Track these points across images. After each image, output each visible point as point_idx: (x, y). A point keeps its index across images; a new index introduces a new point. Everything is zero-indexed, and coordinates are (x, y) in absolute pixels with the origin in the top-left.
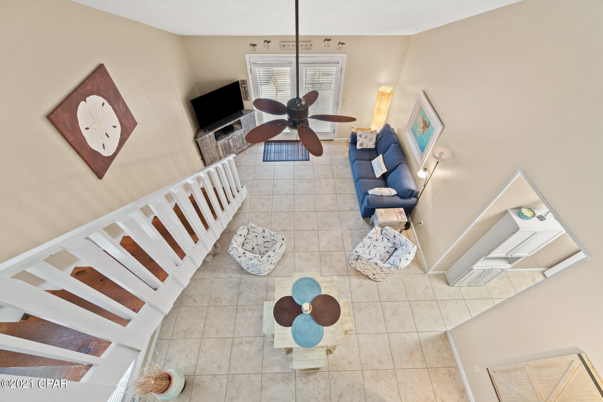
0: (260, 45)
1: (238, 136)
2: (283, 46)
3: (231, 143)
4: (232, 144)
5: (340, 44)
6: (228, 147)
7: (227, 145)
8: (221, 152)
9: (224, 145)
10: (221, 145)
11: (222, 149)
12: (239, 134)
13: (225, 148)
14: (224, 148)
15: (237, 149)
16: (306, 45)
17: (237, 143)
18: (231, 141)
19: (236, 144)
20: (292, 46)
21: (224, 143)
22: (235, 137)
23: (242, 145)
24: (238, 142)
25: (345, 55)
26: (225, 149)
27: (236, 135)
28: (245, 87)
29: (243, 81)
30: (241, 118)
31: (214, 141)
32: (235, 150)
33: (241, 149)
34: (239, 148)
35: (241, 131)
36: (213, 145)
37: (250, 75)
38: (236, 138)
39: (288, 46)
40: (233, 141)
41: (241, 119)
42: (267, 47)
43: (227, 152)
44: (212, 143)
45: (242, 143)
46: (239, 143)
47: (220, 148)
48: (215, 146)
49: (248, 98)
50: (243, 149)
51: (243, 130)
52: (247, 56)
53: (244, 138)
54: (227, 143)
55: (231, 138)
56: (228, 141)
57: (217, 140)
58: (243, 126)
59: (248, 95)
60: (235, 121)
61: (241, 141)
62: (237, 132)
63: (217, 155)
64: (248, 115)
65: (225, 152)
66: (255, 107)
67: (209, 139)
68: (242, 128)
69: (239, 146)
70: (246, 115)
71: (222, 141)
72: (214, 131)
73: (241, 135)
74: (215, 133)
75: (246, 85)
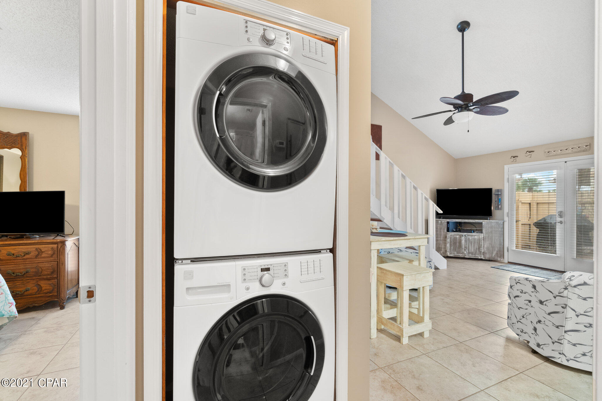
0: (522, 155)
1: (475, 239)
2: (548, 152)
3: (463, 242)
6: (458, 244)
7: (458, 241)
8: (448, 245)
9: (454, 239)
10: (450, 238)
11: (450, 243)
12: (476, 237)
13: (455, 243)
15: (469, 253)
17: (470, 246)
18: (463, 238)
19: (469, 246)
20: (559, 151)
22: (470, 238)
23: (477, 252)
24: (473, 246)
27: (472, 236)
28: (498, 195)
29: (498, 190)
30: (484, 222)
31: (444, 229)
32: (465, 252)
33: (474, 255)
34: (472, 254)
35: (479, 235)
36: (442, 233)
37: (506, 184)
38: (472, 239)
39: (554, 151)
40: (466, 241)
41: (483, 223)
42: (530, 156)
44: (442, 230)
45: (478, 249)
47: (448, 240)
48: (444, 235)
49: (500, 206)
50: (477, 258)
51: (483, 236)
52: (506, 167)
53: (482, 244)
54: (458, 239)
55: (465, 236)
56: (461, 237)
57: (448, 231)
58: (484, 231)
59: (500, 204)
60: (475, 220)
61: (476, 246)
62: (474, 234)
63: (443, 246)
64: (494, 222)
65: (452, 248)
66: (506, 219)
67: (440, 225)
68: (482, 233)
69: (472, 250)
70: (491, 221)
71: (453, 233)
72: (448, 220)
73: (479, 240)
74: (448, 223)
75: (500, 193)
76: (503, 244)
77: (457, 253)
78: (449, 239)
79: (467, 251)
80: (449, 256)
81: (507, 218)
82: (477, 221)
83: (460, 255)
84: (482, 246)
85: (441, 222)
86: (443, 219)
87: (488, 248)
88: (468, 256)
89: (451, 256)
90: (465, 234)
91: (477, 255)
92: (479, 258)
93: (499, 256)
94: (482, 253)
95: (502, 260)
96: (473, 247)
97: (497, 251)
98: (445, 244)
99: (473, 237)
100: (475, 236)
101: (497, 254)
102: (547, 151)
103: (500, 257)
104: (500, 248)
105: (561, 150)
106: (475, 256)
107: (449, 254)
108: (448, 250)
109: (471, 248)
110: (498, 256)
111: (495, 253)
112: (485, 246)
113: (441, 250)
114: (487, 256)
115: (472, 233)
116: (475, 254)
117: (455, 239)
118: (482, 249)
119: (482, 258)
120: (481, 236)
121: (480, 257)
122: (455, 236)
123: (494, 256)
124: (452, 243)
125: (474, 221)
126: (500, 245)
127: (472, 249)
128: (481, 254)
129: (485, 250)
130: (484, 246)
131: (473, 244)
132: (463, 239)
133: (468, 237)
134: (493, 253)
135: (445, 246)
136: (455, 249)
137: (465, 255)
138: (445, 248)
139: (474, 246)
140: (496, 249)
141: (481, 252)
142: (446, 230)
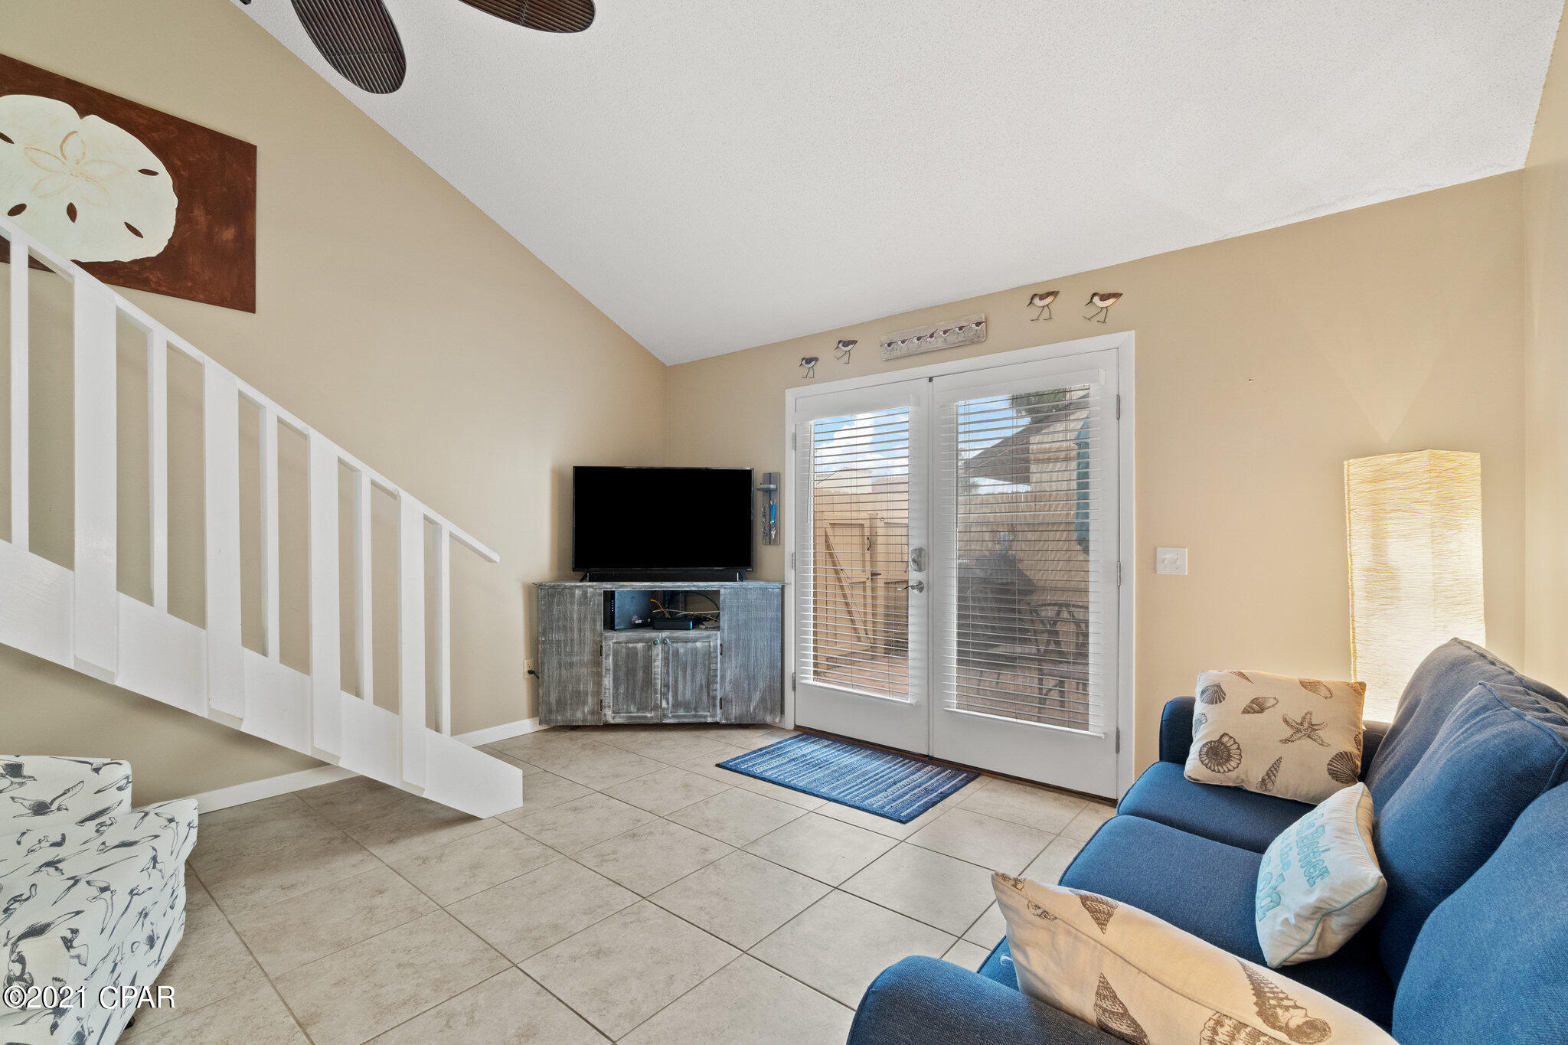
0: (827, 354)
1: (695, 652)
2: (889, 345)
3: (658, 665)
4: (659, 670)
5: (1096, 299)
6: (640, 675)
7: (641, 663)
8: (608, 682)
9: (628, 655)
10: (616, 654)
11: (615, 672)
12: (699, 644)
13: (631, 673)
14: (624, 669)
15: (677, 705)
16: (961, 328)
17: (680, 679)
18: (658, 650)
19: (676, 681)
20: (915, 340)
21: (628, 648)
22: (682, 650)
23: (701, 699)
24: (689, 678)
25: (1127, 339)
26: (627, 675)
27: (686, 641)
28: (769, 491)
29: (770, 474)
30: (725, 589)
31: (594, 621)
32: (664, 705)
33: (693, 713)
34: (687, 706)
35: (708, 637)
36: (588, 634)
37: (790, 456)
38: (686, 654)
39: (903, 342)
40: (666, 660)
41: (722, 591)
42: (845, 359)
43: (634, 694)
44: (587, 626)
45: (705, 690)
46: (693, 681)
47: (609, 662)
48: (595, 642)
49: (773, 533)
50: (702, 720)
51: (722, 639)
52: (790, 395)
53: (716, 670)
54: (640, 654)
55: (663, 642)
56: (650, 648)
57: (610, 624)
58: (724, 621)
59: (775, 523)
60: (695, 583)
61: (701, 678)
62: (692, 633)
63: (590, 687)
64: (755, 589)
65: (622, 691)
66: (790, 576)
67: (580, 604)
68: (718, 628)
69: (688, 693)
70: (744, 583)
71: (623, 636)
72: (608, 586)
73: (709, 655)
74: (609, 596)
75: (772, 486)
76: (779, 664)
77: (639, 710)
78: (611, 657)
79: (671, 699)
80: (611, 721)
81: (793, 571)
82: (704, 587)
83: (649, 715)
84: (716, 676)
85: (585, 594)
86: (590, 581)
87: (736, 685)
88: (673, 717)
89: (618, 720)
90: (665, 634)
91: (704, 709)
92: (709, 720)
93: (769, 706)
94: (718, 701)
95: (777, 720)
96: (689, 684)
97: (764, 691)
98: (598, 676)
99: (690, 645)
100: (695, 641)
101: (763, 700)
102: (886, 339)
103: (772, 711)
104: (772, 678)
105: (919, 339)
106: (695, 716)
107: (609, 716)
108: (608, 700)
109: (684, 687)
110: (765, 709)
111: (756, 696)
112: (729, 675)
113: (585, 703)
114: (735, 712)
115: (689, 629)
116: (696, 709)
117: (632, 654)
118: (718, 686)
119: (718, 719)
120: (716, 639)
121: (712, 716)
122: (631, 645)
123: (754, 709)
124: (622, 675)
125: (694, 586)
126: (772, 667)
127: (686, 692)
128: (714, 706)
129: (728, 688)
130: (723, 677)
131: (689, 672)
132: (658, 655)
133: (675, 645)
134: (750, 699)
135: (599, 684)
136: (630, 696)
137: (665, 716)
138: (598, 693)
139: (693, 676)
140: (761, 684)
141: (714, 698)
142: (600, 625)
